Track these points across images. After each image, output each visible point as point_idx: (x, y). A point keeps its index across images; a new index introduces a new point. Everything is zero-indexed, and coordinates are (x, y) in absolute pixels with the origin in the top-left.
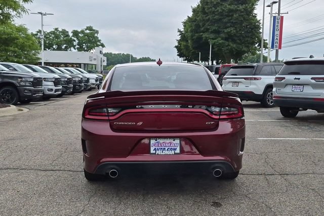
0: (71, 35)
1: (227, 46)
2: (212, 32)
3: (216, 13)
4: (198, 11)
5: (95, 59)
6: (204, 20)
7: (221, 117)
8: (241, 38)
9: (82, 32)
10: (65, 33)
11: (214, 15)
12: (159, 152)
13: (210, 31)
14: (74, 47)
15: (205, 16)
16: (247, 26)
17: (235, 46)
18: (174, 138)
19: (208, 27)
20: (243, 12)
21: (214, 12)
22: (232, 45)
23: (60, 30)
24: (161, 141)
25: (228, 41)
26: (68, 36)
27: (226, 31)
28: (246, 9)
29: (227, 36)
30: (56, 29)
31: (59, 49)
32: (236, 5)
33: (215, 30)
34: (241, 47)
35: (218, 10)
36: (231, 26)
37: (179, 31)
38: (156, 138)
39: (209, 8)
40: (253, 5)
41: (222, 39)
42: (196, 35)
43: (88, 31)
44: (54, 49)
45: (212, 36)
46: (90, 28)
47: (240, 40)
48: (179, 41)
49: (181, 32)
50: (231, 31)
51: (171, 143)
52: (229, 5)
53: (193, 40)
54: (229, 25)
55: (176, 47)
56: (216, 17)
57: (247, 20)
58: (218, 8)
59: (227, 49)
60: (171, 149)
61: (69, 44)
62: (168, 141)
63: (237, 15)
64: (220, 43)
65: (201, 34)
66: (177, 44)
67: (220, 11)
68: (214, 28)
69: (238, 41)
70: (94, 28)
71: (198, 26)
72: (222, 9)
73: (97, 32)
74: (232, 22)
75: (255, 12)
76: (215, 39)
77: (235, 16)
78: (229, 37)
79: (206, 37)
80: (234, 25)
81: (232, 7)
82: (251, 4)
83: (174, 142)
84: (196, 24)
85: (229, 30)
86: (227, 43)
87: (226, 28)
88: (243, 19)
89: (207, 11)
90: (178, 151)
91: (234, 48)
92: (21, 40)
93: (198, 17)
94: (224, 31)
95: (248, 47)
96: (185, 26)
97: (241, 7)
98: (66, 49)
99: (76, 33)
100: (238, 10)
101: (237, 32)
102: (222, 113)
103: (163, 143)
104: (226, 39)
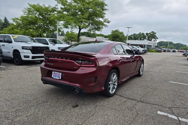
0: (145, 34)
5: (151, 43)
7: (82, 65)
9: (150, 33)
10: (143, 34)
12: (54, 77)
14: (146, 39)
18: (60, 72)
23: (141, 33)
24: (56, 73)
26: (144, 35)
30: (140, 33)
31: (141, 40)
38: (54, 71)
43: (152, 33)
44: (139, 40)
46: (153, 32)
51: (59, 74)
60: (58, 77)
61: (144, 38)
70: (154, 32)
73: (156, 33)
90: (60, 78)
92: (120, 37)
98: (143, 40)
99: (147, 34)
102: (82, 64)
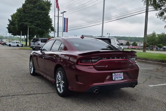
1: (37, 29)
2: (29, 22)
3: (31, 13)
4: (21, 11)
6: (24, 16)
8: (44, 26)
11: (30, 14)
12: (116, 79)
13: (28, 21)
15: (25, 14)
16: (46, 20)
17: (41, 29)
18: (121, 72)
19: (27, 20)
20: (44, 14)
21: (30, 13)
22: (39, 29)
24: (116, 74)
25: (37, 27)
27: (36, 22)
28: (45, 13)
29: (37, 24)
32: (41, 10)
33: (30, 21)
34: (44, 30)
35: (32, 12)
36: (38, 20)
37: (9, 20)
38: (114, 73)
39: (27, 11)
40: (48, 11)
41: (35, 26)
42: (21, 23)
45: (29, 24)
47: (43, 27)
48: (9, 25)
49: (10, 20)
50: (39, 22)
51: (120, 74)
52: (37, 10)
53: (18, 25)
54: (38, 19)
55: (7, 28)
56: (31, 15)
57: (46, 18)
58: (32, 11)
59: (37, 31)
60: (120, 77)
62: (119, 74)
63: (41, 15)
64: (33, 28)
65: (23, 22)
66: (8, 27)
67: (33, 12)
68: (30, 20)
69: (42, 27)
71: (21, 19)
72: (34, 12)
74: (39, 18)
75: (49, 14)
76: (31, 25)
77: (40, 15)
78: (38, 25)
79: (26, 24)
80: (40, 19)
81: (39, 11)
82: (47, 11)
83: (121, 74)
84: (20, 18)
85: (38, 22)
86: (37, 28)
87: (36, 21)
88: (44, 17)
89: (26, 12)
90: (123, 78)
91: (40, 30)
93: (21, 14)
94: (35, 22)
95: (46, 30)
96: (12, 18)
97: (43, 12)
100: (41, 13)
101: (42, 23)
103: (117, 75)
104: (36, 26)
